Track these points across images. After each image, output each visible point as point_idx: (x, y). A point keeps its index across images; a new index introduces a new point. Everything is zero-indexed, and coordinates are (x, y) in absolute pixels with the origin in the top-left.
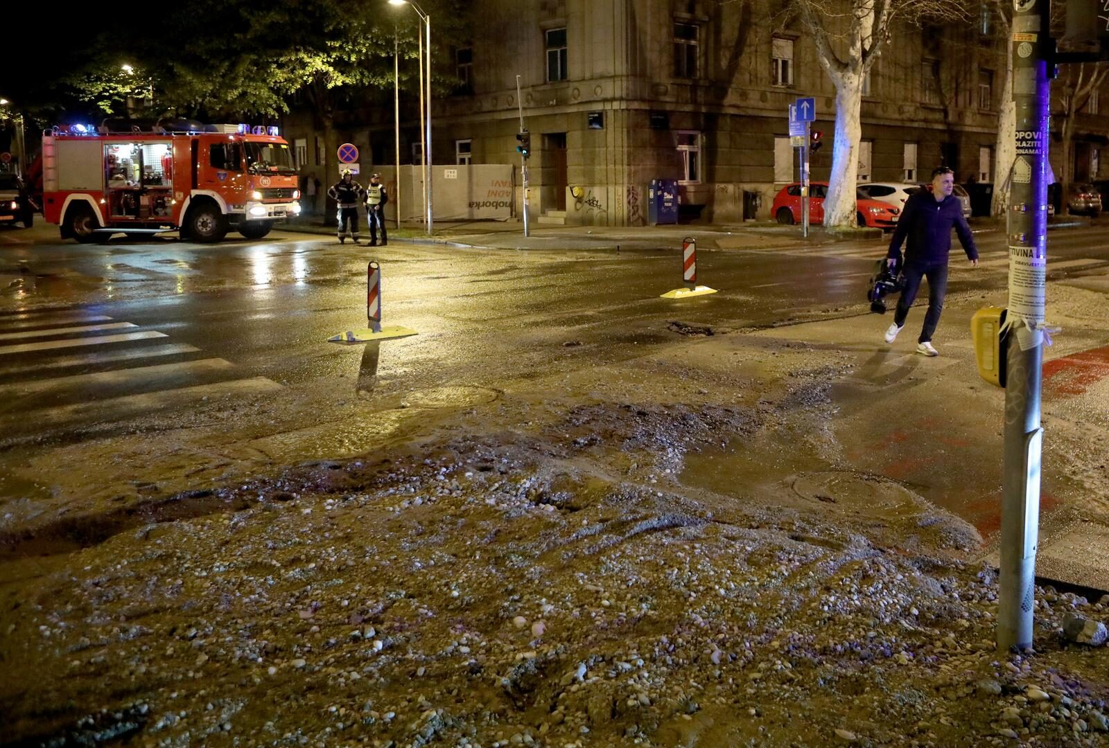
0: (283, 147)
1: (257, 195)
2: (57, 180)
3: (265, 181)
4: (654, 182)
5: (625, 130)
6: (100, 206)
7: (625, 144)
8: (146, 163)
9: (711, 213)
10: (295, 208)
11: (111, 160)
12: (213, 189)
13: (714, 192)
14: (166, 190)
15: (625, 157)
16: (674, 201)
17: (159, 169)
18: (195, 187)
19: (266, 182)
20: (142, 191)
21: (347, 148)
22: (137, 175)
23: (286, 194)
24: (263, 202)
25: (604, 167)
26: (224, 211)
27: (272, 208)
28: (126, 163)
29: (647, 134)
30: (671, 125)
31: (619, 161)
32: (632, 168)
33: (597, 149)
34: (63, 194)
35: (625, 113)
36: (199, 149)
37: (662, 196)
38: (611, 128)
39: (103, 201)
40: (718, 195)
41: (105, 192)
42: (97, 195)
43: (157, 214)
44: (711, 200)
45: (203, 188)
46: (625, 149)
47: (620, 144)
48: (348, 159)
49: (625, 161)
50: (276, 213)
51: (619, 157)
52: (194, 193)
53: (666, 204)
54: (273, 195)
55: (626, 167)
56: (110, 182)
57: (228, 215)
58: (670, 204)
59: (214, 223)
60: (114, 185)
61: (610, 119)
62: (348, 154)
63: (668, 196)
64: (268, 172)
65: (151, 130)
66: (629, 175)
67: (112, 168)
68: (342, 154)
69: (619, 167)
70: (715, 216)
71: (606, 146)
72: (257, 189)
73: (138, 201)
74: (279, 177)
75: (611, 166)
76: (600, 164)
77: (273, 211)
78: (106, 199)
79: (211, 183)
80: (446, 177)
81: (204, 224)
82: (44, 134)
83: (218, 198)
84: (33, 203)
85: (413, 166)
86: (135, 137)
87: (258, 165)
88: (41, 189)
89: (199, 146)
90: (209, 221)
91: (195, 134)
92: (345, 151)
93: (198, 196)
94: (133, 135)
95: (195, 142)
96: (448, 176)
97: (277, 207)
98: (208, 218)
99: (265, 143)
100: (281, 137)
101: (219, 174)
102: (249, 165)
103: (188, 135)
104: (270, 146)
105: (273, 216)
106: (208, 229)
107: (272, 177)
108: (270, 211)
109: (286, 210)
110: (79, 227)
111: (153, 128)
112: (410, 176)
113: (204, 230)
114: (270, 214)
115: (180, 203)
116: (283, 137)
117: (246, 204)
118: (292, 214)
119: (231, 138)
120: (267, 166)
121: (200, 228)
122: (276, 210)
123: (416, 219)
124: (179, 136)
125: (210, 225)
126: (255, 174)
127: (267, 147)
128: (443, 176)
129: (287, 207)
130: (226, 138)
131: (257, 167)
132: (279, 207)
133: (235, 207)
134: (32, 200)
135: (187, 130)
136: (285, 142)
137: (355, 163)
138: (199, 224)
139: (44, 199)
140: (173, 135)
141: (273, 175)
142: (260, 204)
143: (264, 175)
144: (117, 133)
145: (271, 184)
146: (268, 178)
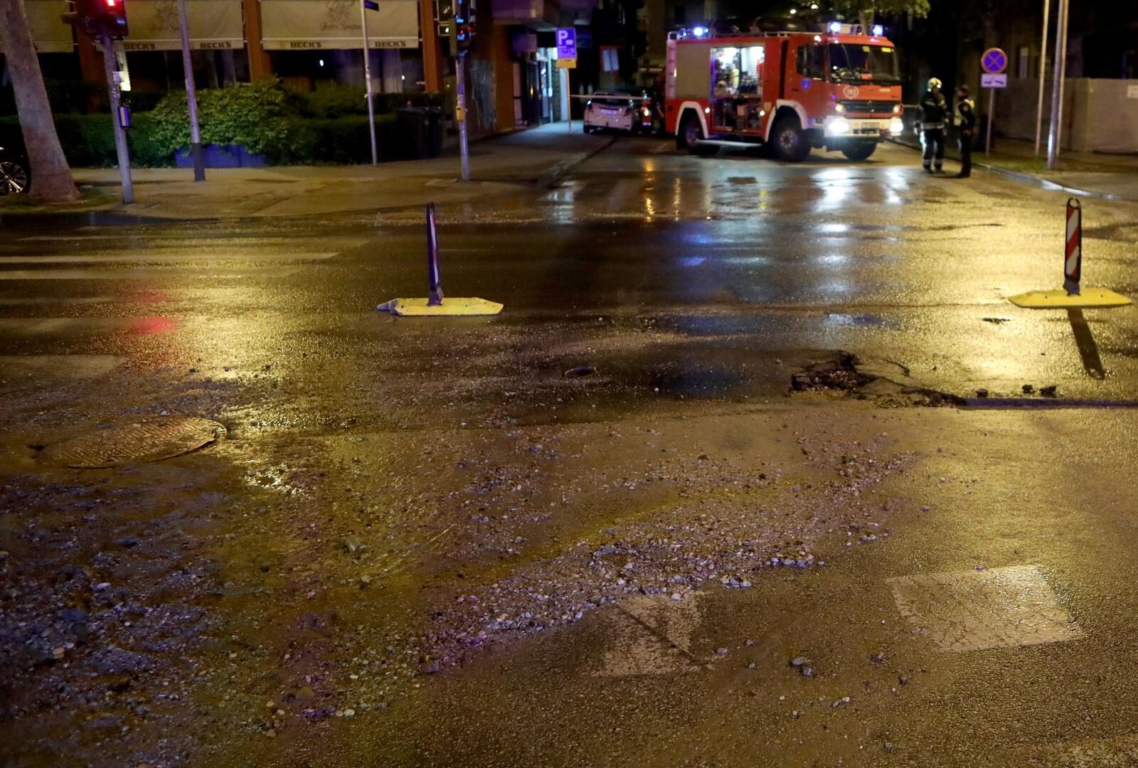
0: (885, 50)
1: (839, 108)
2: (675, 87)
3: (851, 91)
6: (706, 114)
8: (744, 69)
10: (894, 126)
11: (717, 64)
12: (796, 100)
14: (758, 100)
17: (754, 74)
18: (782, 97)
19: (852, 93)
20: (740, 101)
21: (996, 54)
22: (736, 81)
23: (883, 108)
24: (846, 116)
26: (805, 125)
27: (860, 123)
28: (729, 69)
34: (679, 101)
36: (789, 52)
39: (708, 110)
41: (711, 100)
42: (704, 106)
43: (750, 126)
45: (789, 98)
48: (994, 69)
50: (864, 131)
52: (780, 103)
54: (857, 108)
56: (716, 89)
57: (809, 130)
59: (796, 139)
60: (718, 93)
62: (994, 61)
64: (856, 80)
65: (749, 31)
67: (719, 75)
68: (988, 61)
72: (839, 102)
73: (735, 110)
74: (872, 87)
77: (859, 127)
78: (711, 109)
79: (797, 93)
80: (1129, 95)
81: (788, 139)
82: (669, 36)
83: (800, 110)
84: (660, 111)
85: (1090, 80)
86: (736, 38)
87: (845, 71)
88: (664, 97)
89: (789, 48)
90: (791, 137)
91: (788, 35)
92: (991, 58)
93: (782, 107)
94: (734, 36)
95: (785, 44)
96: (1132, 94)
97: (866, 123)
98: (790, 133)
99: (861, 46)
100: (885, 38)
101: (803, 82)
102: (833, 71)
103: (779, 35)
104: (866, 49)
105: (860, 135)
106: (790, 146)
107: (862, 86)
108: (856, 128)
109: (881, 128)
110: (690, 137)
111: (751, 28)
112: (1086, 93)
113: (786, 147)
114: (856, 131)
115: (768, 114)
116: (889, 39)
117: (825, 117)
118: (889, 133)
119: (817, 38)
120: (857, 74)
121: (783, 144)
122: (864, 127)
123: (1086, 149)
124: (771, 37)
125: (792, 141)
126: (840, 83)
127: (862, 50)
128: (1125, 93)
129: (883, 124)
130: (811, 38)
131: (843, 74)
132: (869, 123)
133: (814, 121)
134: (658, 107)
135: (781, 30)
136: (891, 44)
137: (1003, 72)
138: (782, 139)
139: (666, 106)
140: (766, 36)
141: (864, 84)
142: (843, 119)
143: (851, 84)
144: (723, 34)
145: (860, 95)
146: (856, 88)
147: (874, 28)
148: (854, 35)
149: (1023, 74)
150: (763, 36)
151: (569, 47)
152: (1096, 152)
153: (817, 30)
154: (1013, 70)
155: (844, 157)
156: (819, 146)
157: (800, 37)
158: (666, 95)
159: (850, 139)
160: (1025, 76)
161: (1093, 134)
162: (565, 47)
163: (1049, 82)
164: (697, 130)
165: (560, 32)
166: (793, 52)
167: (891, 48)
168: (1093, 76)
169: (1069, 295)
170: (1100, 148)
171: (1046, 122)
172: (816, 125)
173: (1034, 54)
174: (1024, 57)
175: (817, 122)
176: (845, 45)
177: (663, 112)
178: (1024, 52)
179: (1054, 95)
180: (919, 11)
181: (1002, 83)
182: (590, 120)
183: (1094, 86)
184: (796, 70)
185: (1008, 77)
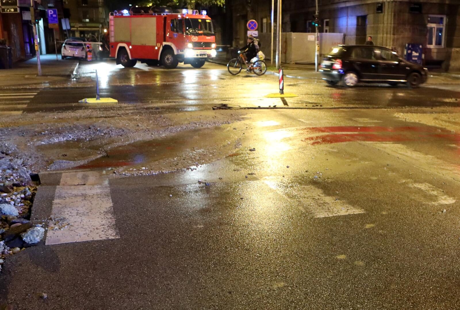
0: (208, 21)
1: (190, 45)
2: (115, 37)
4: (407, 45)
5: (393, 14)
6: (130, 49)
7: (392, 22)
9: (448, 66)
10: (213, 53)
12: (171, 42)
13: (451, 53)
15: (392, 29)
16: (419, 57)
18: (165, 41)
19: (195, 39)
21: (252, 22)
23: (207, 45)
24: (193, 49)
25: (381, 35)
26: (176, 53)
27: (199, 52)
29: (407, 16)
30: (424, 12)
31: (389, 32)
32: (396, 36)
33: (380, 25)
34: (117, 43)
35: (394, 3)
36: (167, 22)
37: (411, 53)
38: (386, 13)
40: (453, 55)
42: (128, 45)
44: (449, 57)
45: (168, 41)
46: (392, 25)
47: (390, 22)
48: (252, 28)
49: (392, 32)
50: (201, 55)
51: (389, 30)
52: (164, 43)
53: (413, 59)
54: (198, 45)
55: (392, 36)
57: (177, 55)
58: (416, 59)
59: (172, 59)
61: (386, 8)
62: (252, 25)
63: (414, 54)
64: (197, 33)
65: (148, 12)
66: (394, 40)
69: (389, 35)
70: (450, 68)
71: (384, 23)
72: (190, 42)
74: (203, 36)
75: (385, 35)
76: (380, 34)
77: (199, 53)
78: (132, 47)
79: (171, 39)
80: (309, 39)
81: (168, 59)
82: (110, 14)
83: (173, 46)
84: (107, 48)
85: (293, 33)
86: (142, 16)
87: (192, 30)
88: (109, 41)
89: (167, 20)
90: (170, 58)
91: (166, 14)
92: (251, 24)
93: (165, 45)
94: (142, 15)
95: (165, 18)
96: (310, 39)
97: (201, 52)
98: (169, 56)
99: (198, 19)
100: (207, 16)
101: (174, 34)
102: (187, 30)
103: (162, 14)
104: (200, 21)
105: (199, 57)
106: (169, 61)
107: (199, 36)
108: (197, 54)
109: (207, 54)
110: (123, 59)
111: (149, 11)
112: (291, 39)
113: (168, 62)
114: (197, 55)
115: (159, 48)
116: (209, 16)
117: (185, 49)
118: (211, 56)
119: (179, 16)
120: (197, 31)
121: (166, 61)
122: (201, 53)
123: (293, 62)
124: (159, 15)
125: (170, 60)
126: (190, 35)
127: (198, 21)
128: (307, 39)
129: (208, 52)
130: (177, 16)
131: (191, 31)
132: (202, 52)
133: (180, 51)
134: (106, 46)
135: (163, 12)
136: (210, 18)
137: (256, 30)
138: (166, 59)
139: (110, 46)
140: (156, 15)
141: (200, 35)
142: (192, 50)
143: (194, 35)
144: (136, 14)
145: (198, 40)
146: (197, 37)
147: (202, 11)
148: (194, 14)
149: (265, 31)
150: (155, 15)
151: (54, 18)
152: (296, 64)
153: (178, 12)
154: (260, 29)
155: (192, 67)
156: (181, 62)
157: (172, 16)
158: (110, 41)
159: (195, 59)
160: (266, 31)
161: (295, 56)
162: (52, 18)
163: (275, 34)
164: (126, 56)
165: (49, 11)
166: (169, 22)
167: (210, 20)
168: (294, 32)
169: (281, 94)
170: (298, 62)
171: (275, 51)
172: (180, 53)
173: (269, 22)
174: (265, 23)
175: (181, 51)
176: (191, 19)
177: (109, 48)
178: (265, 21)
179: (277, 39)
180: (219, 3)
181: (256, 35)
182: (65, 53)
183: (294, 36)
184: (170, 29)
185: (258, 32)
